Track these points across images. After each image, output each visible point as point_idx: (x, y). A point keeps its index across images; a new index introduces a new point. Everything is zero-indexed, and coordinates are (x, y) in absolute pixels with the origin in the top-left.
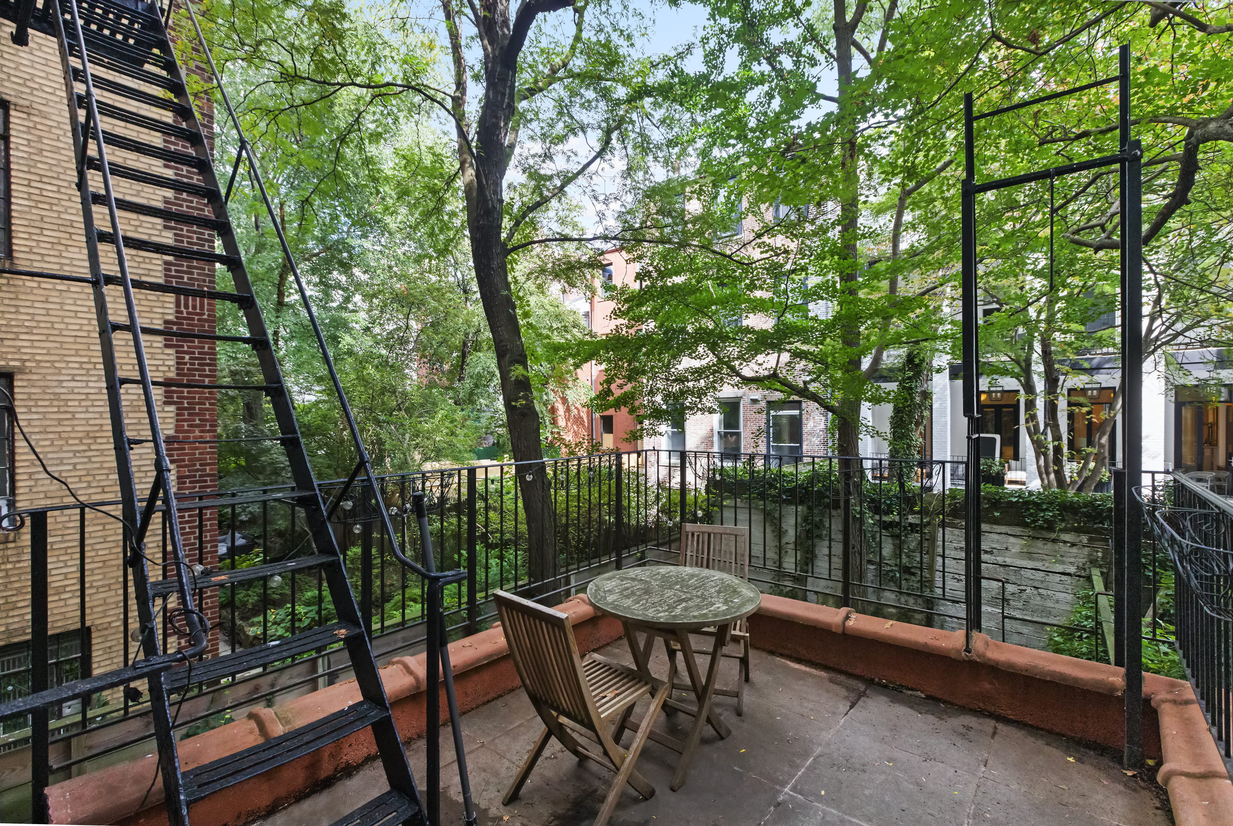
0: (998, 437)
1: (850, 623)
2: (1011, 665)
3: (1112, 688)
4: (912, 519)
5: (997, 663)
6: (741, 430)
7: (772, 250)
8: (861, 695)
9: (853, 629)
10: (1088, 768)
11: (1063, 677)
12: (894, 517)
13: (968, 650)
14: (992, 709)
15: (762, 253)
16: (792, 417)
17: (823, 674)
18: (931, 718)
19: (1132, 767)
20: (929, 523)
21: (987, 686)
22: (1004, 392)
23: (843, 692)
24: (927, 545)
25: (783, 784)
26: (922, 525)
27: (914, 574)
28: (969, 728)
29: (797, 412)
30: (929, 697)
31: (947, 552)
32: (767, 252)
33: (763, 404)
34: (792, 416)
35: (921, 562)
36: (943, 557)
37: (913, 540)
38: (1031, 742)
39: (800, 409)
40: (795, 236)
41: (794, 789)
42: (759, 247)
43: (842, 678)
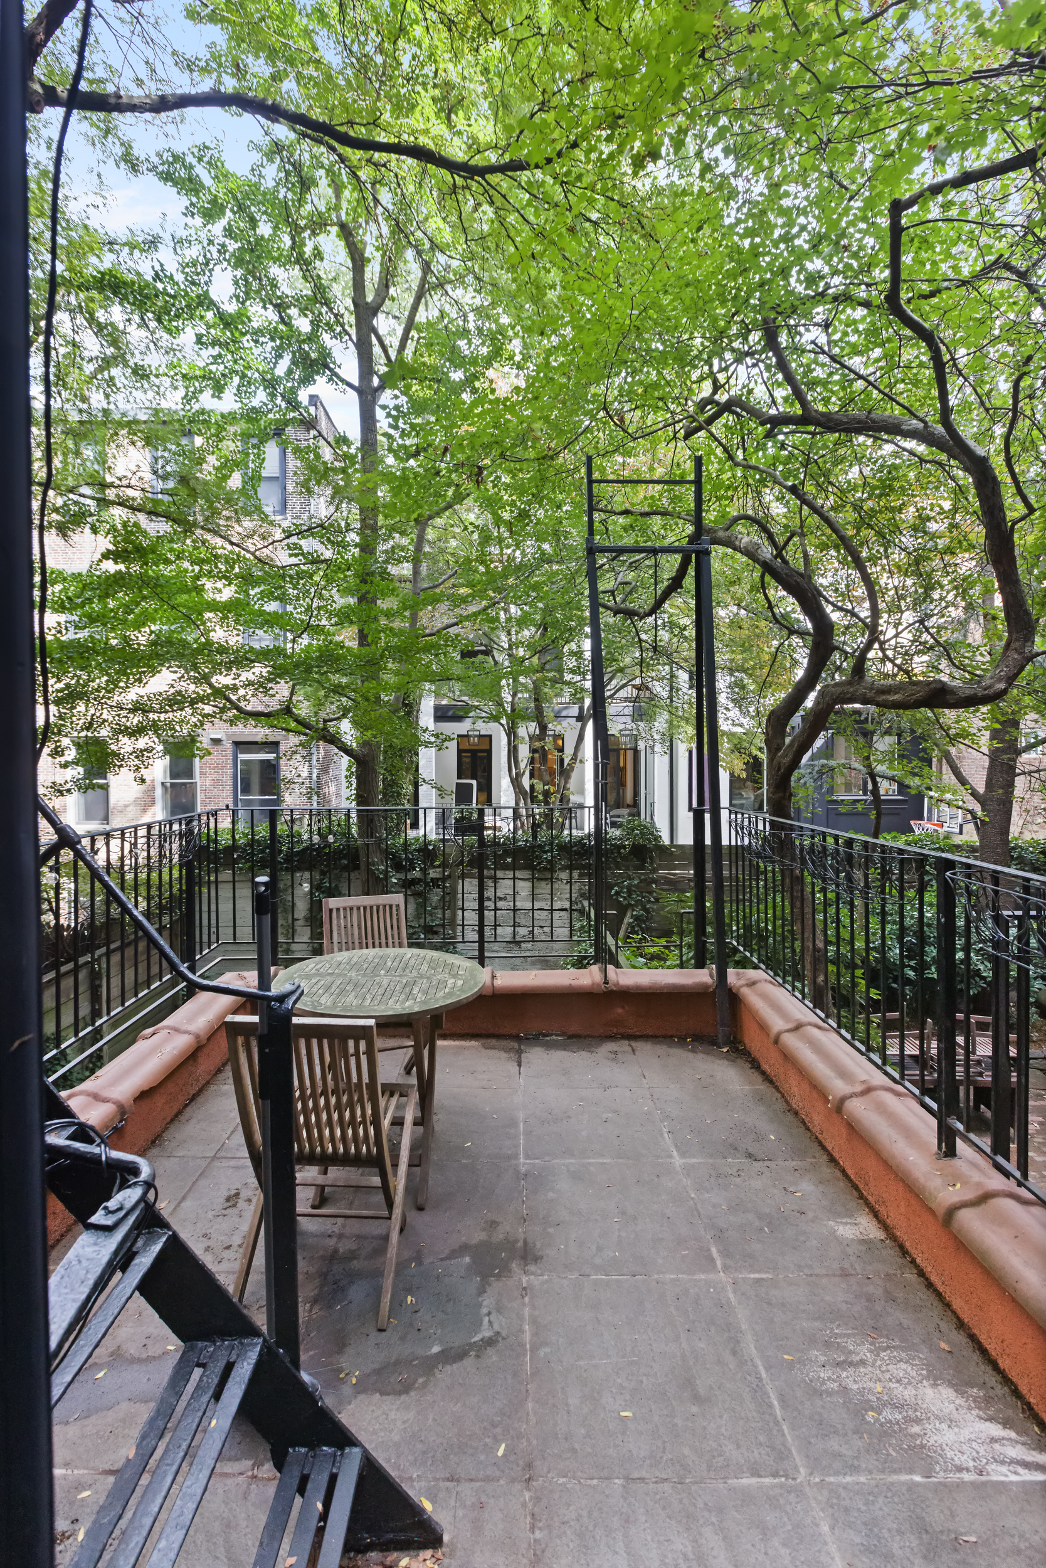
0: (474, 782)
1: (498, 982)
2: (638, 987)
3: (706, 986)
4: (433, 874)
5: (628, 987)
6: (197, 778)
7: (303, 554)
8: (519, 1052)
9: (503, 988)
10: (701, 1055)
11: (675, 986)
12: (416, 873)
13: (606, 982)
14: (622, 1030)
15: (291, 555)
16: (265, 763)
17: (473, 1043)
18: (584, 1054)
19: (725, 1045)
20: (449, 876)
21: (620, 1011)
22: (480, 736)
23: (504, 1055)
24: (449, 901)
25: (516, 1156)
26: (444, 879)
27: (436, 933)
28: (616, 1053)
29: (272, 756)
30: (571, 1037)
31: (466, 904)
32: (296, 555)
33: (228, 745)
34: (262, 762)
35: (444, 918)
36: (463, 910)
37: (435, 897)
38: (661, 1049)
39: (277, 751)
40: (333, 543)
41: (527, 1157)
42: (289, 548)
43: (493, 1042)
